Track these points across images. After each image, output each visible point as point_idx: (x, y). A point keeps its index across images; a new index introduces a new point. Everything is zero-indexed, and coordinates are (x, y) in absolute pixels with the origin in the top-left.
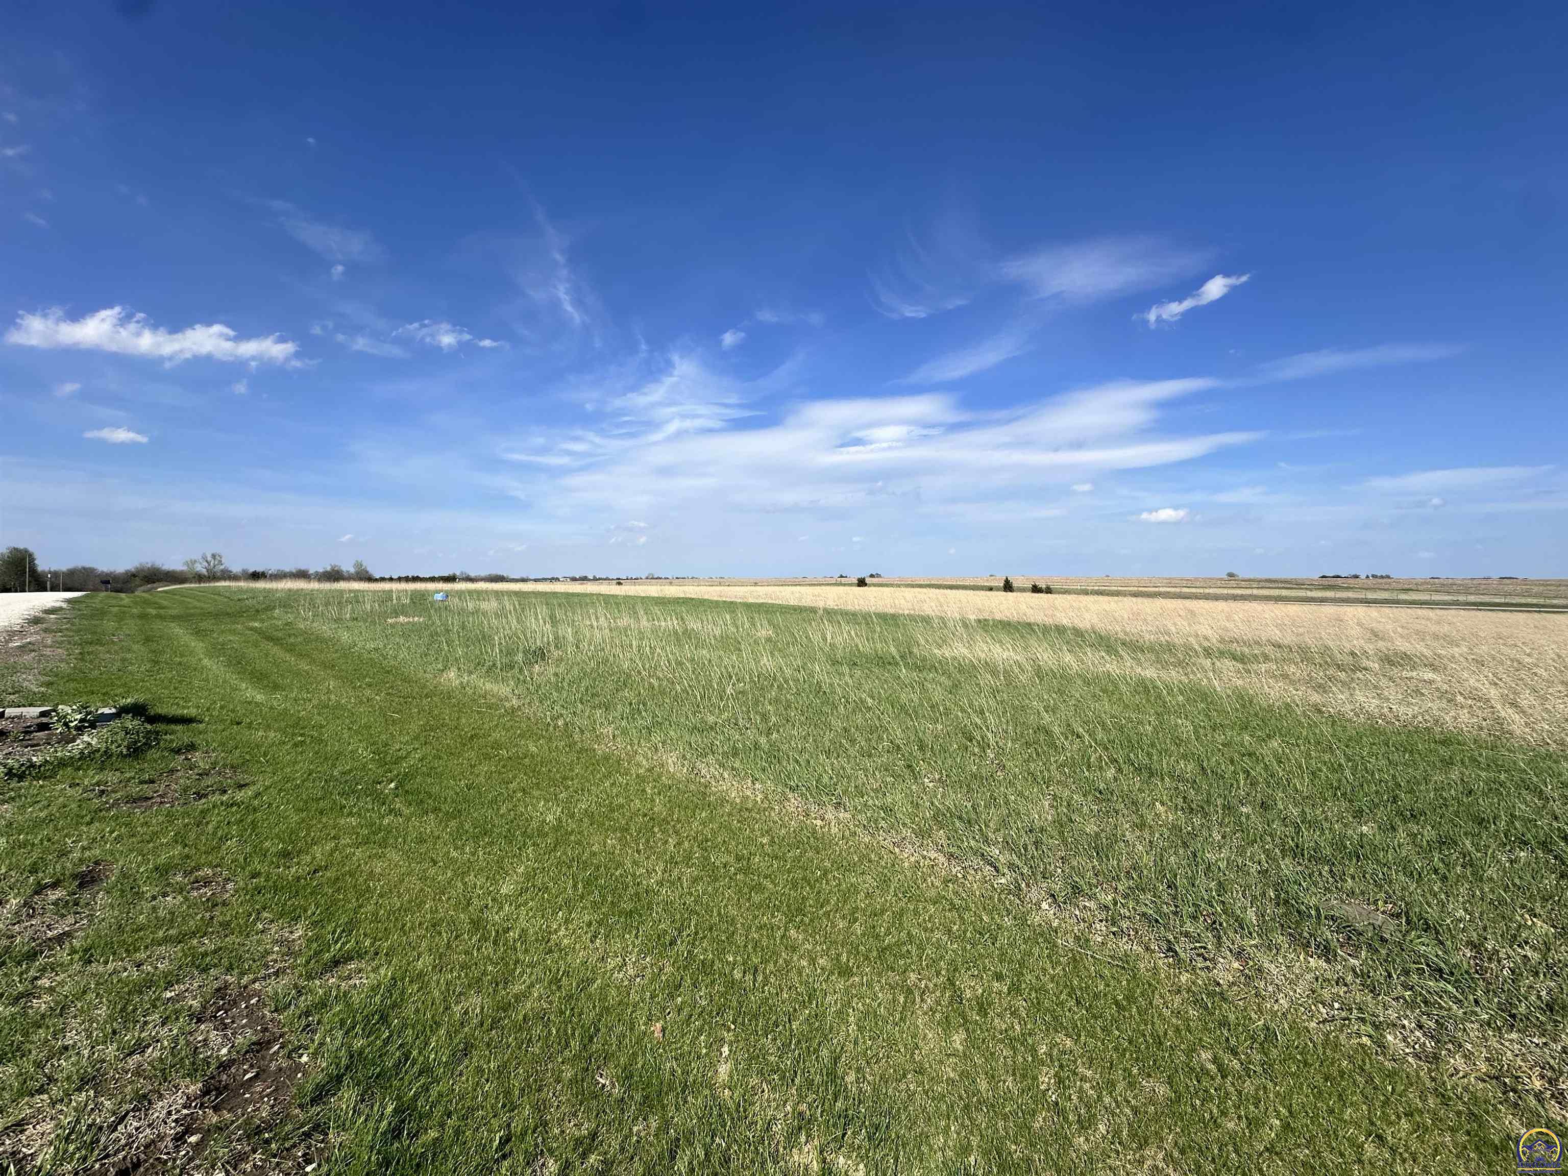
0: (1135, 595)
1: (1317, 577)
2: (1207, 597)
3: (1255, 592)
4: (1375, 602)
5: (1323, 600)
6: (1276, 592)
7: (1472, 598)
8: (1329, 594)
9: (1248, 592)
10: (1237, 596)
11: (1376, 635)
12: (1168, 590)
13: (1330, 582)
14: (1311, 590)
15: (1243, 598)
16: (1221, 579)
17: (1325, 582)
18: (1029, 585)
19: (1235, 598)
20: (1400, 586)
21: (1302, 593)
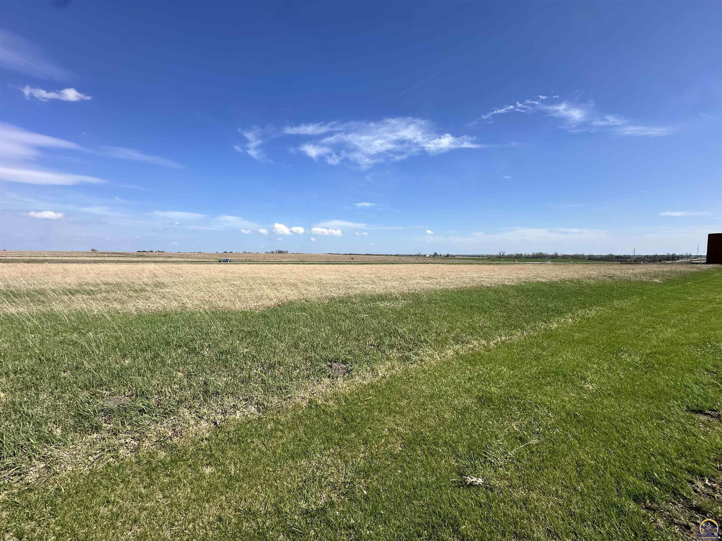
1: (136, 251)
3: (106, 259)
4: (158, 262)
5: (138, 262)
6: (116, 259)
8: (140, 259)
9: (103, 259)
10: (97, 261)
13: (141, 254)
14: (133, 257)
16: (87, 253)
17: (139, 254)
21: (129, 259)
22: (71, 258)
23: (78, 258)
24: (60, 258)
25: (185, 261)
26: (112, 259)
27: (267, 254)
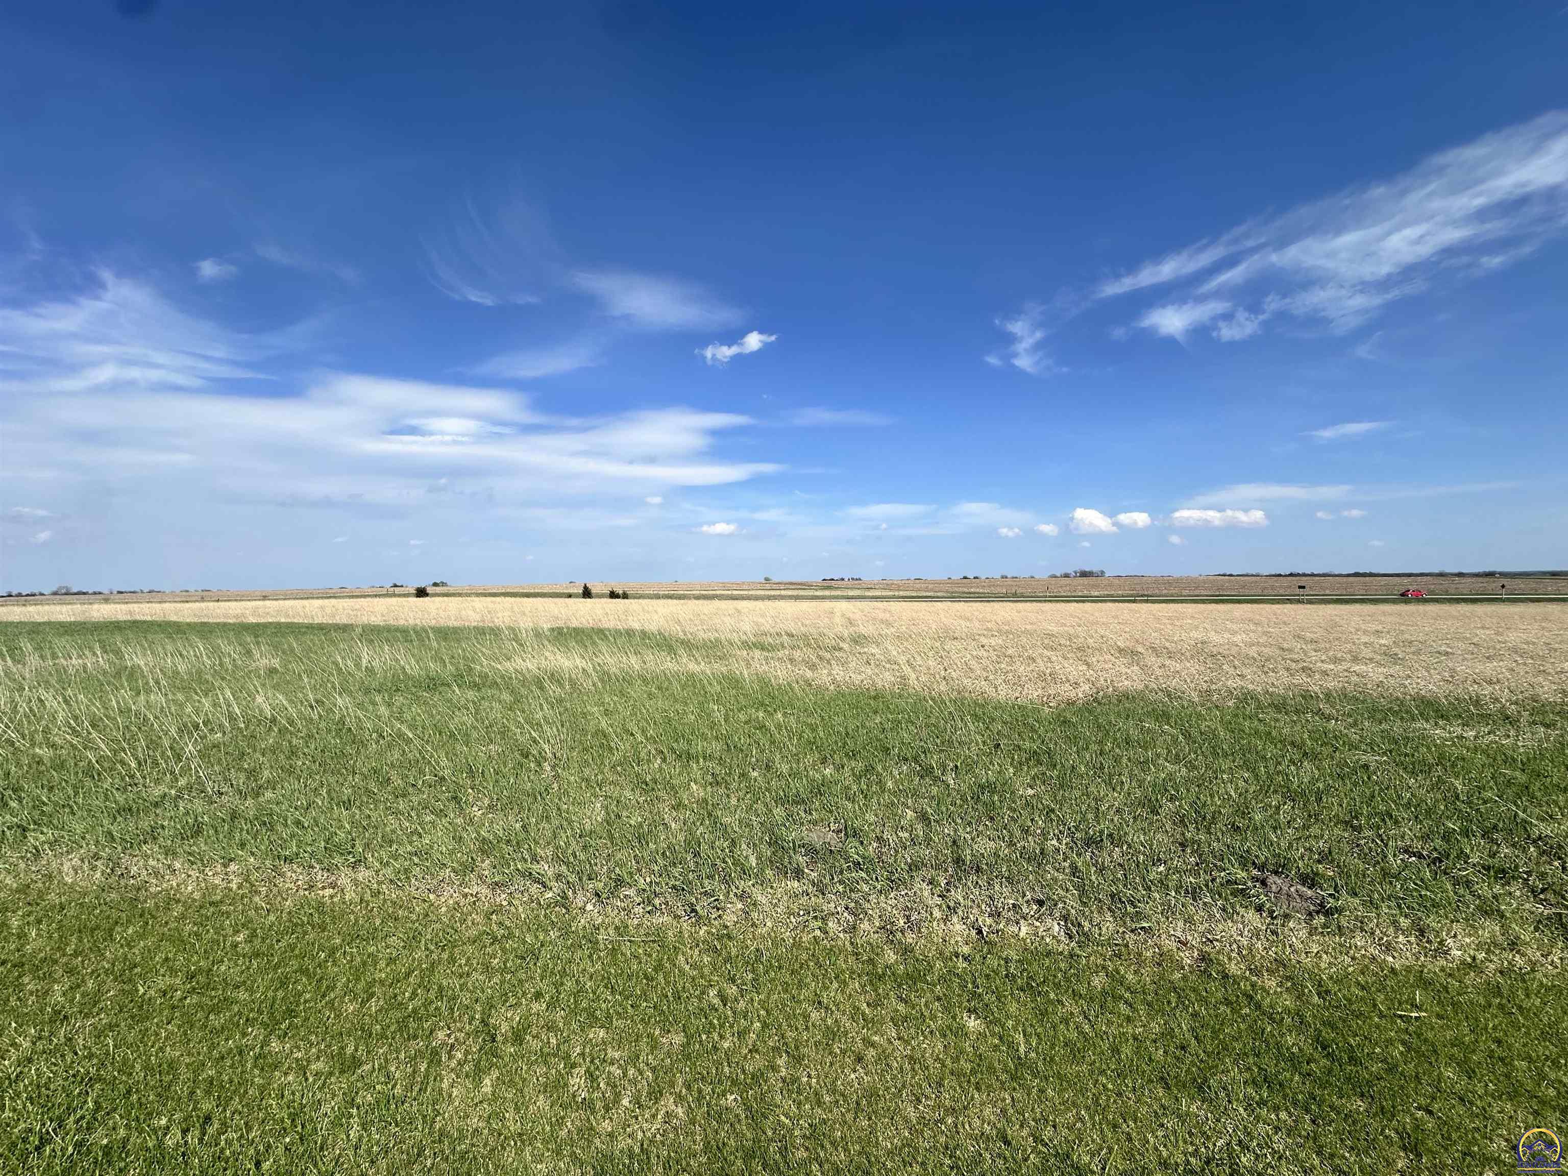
0: (698, 598)
1: (820, 580)
2: (748, 598)
3: (783, 593)
4: (852, 598)
5: (823, 598)
6: (795, 593)
7: (901, 593)
8: (827, 593)
9: (777, 593)
10: (771, 596)
11: (851, 622)
12: (723, 592)
13: (828, 584)
14: (816, 590)
15: (775, 598)
16: (760, 583)
17: (826, 584)
18: (607, 591)
19: (769, 598)
20: (865, 586)
21: (811, 593)
22: (742, 593)
23: (751, 593)
24: (730, 592)
25: (894, 597)
26: (790, 593)
27: (1053, 581)
